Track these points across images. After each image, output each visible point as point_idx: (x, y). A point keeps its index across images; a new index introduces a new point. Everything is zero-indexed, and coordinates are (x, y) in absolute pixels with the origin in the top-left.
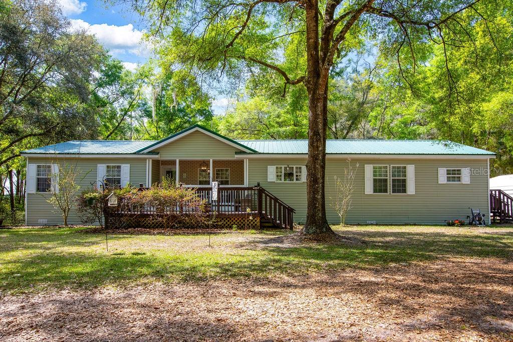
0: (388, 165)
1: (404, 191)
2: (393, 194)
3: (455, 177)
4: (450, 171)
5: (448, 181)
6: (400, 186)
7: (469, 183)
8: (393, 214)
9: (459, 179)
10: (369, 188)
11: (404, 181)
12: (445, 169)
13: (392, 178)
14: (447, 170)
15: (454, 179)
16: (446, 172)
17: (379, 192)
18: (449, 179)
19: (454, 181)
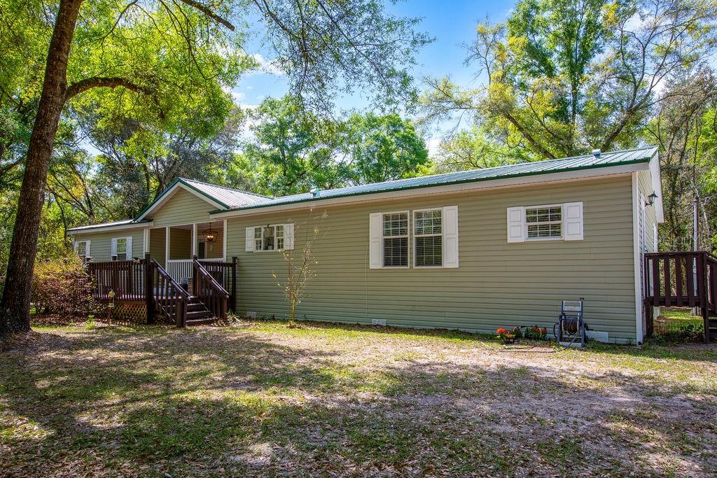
0: (409, 211)
1: (438, 262)
2: (417, 268)
3: (547, 227)
4: (535, 212)
5: (530, 235)
6: (430, 251)
7: (581, 237)
8: (417, 308)
9: (556, 231)
10: (376, 258)
11: (438, 240)
12: (523, 210)
13: (414, 236)
14: (528, 212)
15: (545, 231)
16: (524, 216)
17: (395, 264)
18: (532, 232)
19: (547, 234)
